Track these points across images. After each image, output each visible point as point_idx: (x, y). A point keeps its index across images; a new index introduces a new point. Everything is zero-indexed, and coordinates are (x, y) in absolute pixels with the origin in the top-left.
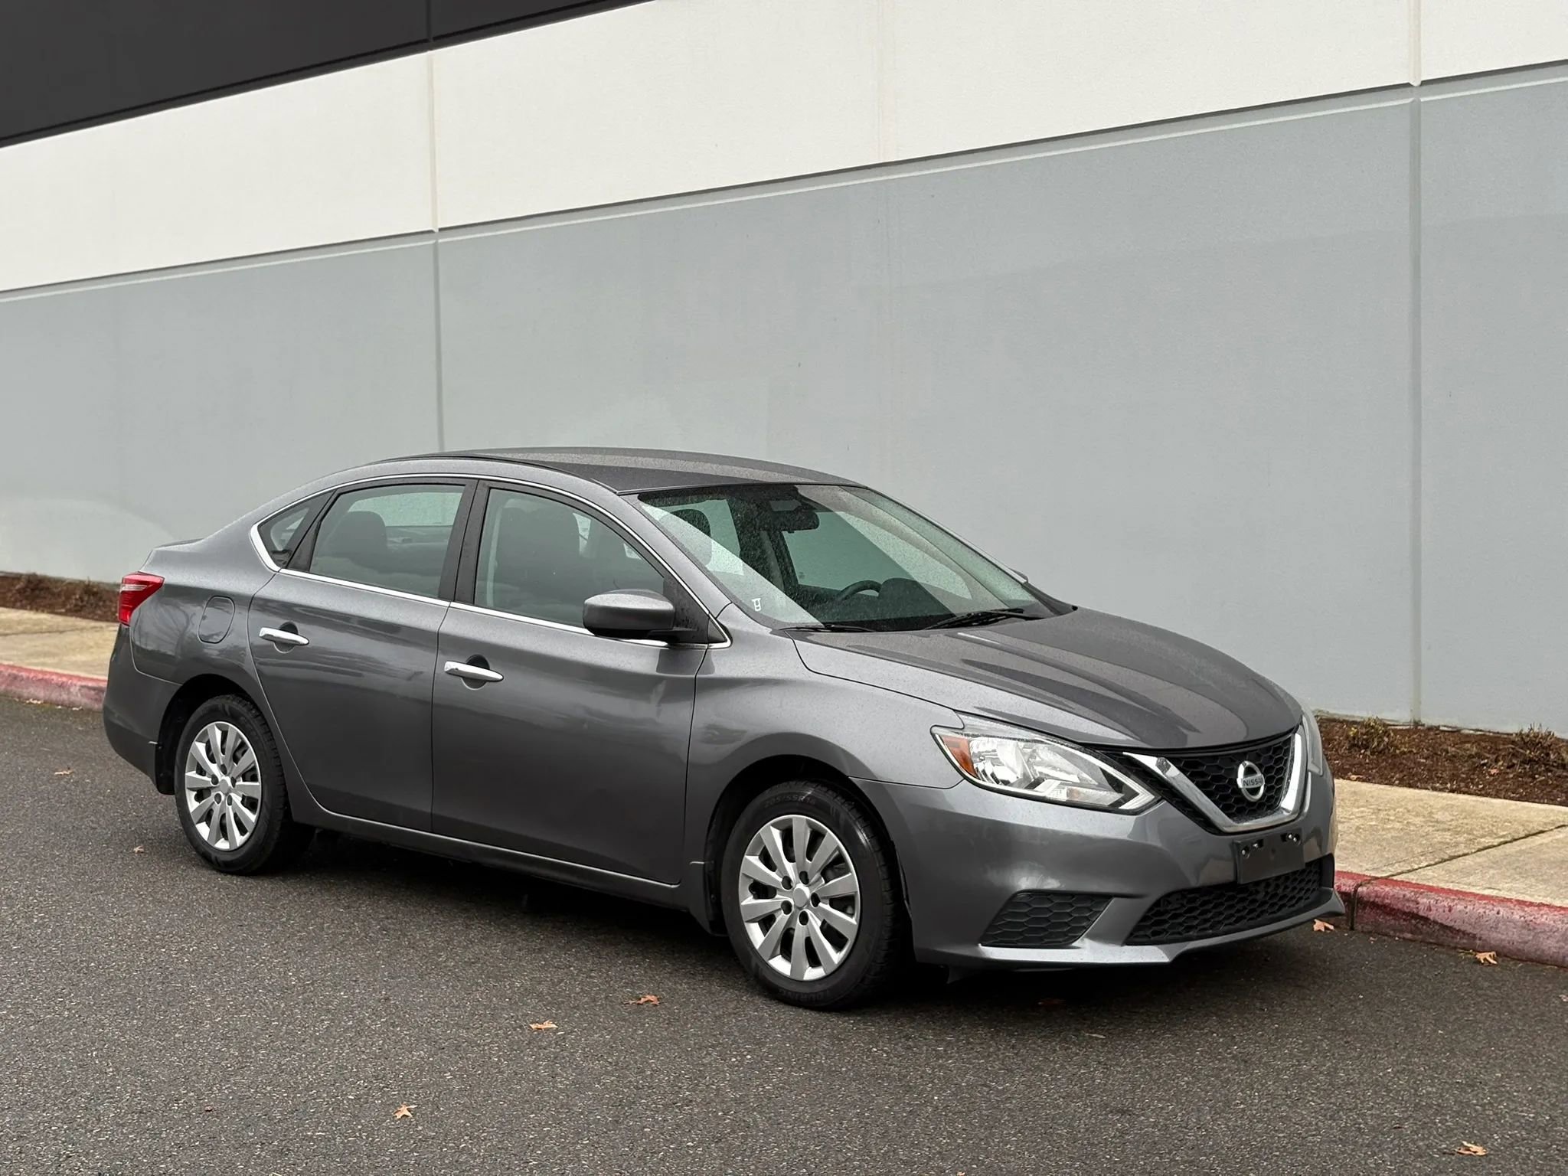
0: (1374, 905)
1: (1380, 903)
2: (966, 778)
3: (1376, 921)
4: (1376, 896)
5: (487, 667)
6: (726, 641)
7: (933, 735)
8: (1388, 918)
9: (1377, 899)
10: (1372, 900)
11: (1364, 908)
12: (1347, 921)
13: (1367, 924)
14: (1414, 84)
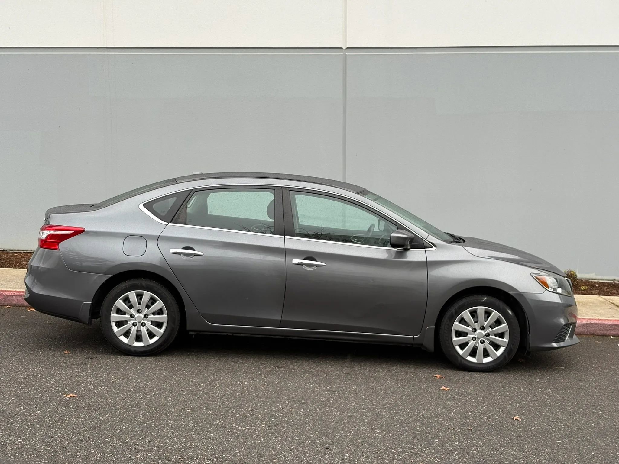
2: (546, 289)
5: (315, 260)
6: (432, 247)
7: (532, 276)
14: (344, 48)
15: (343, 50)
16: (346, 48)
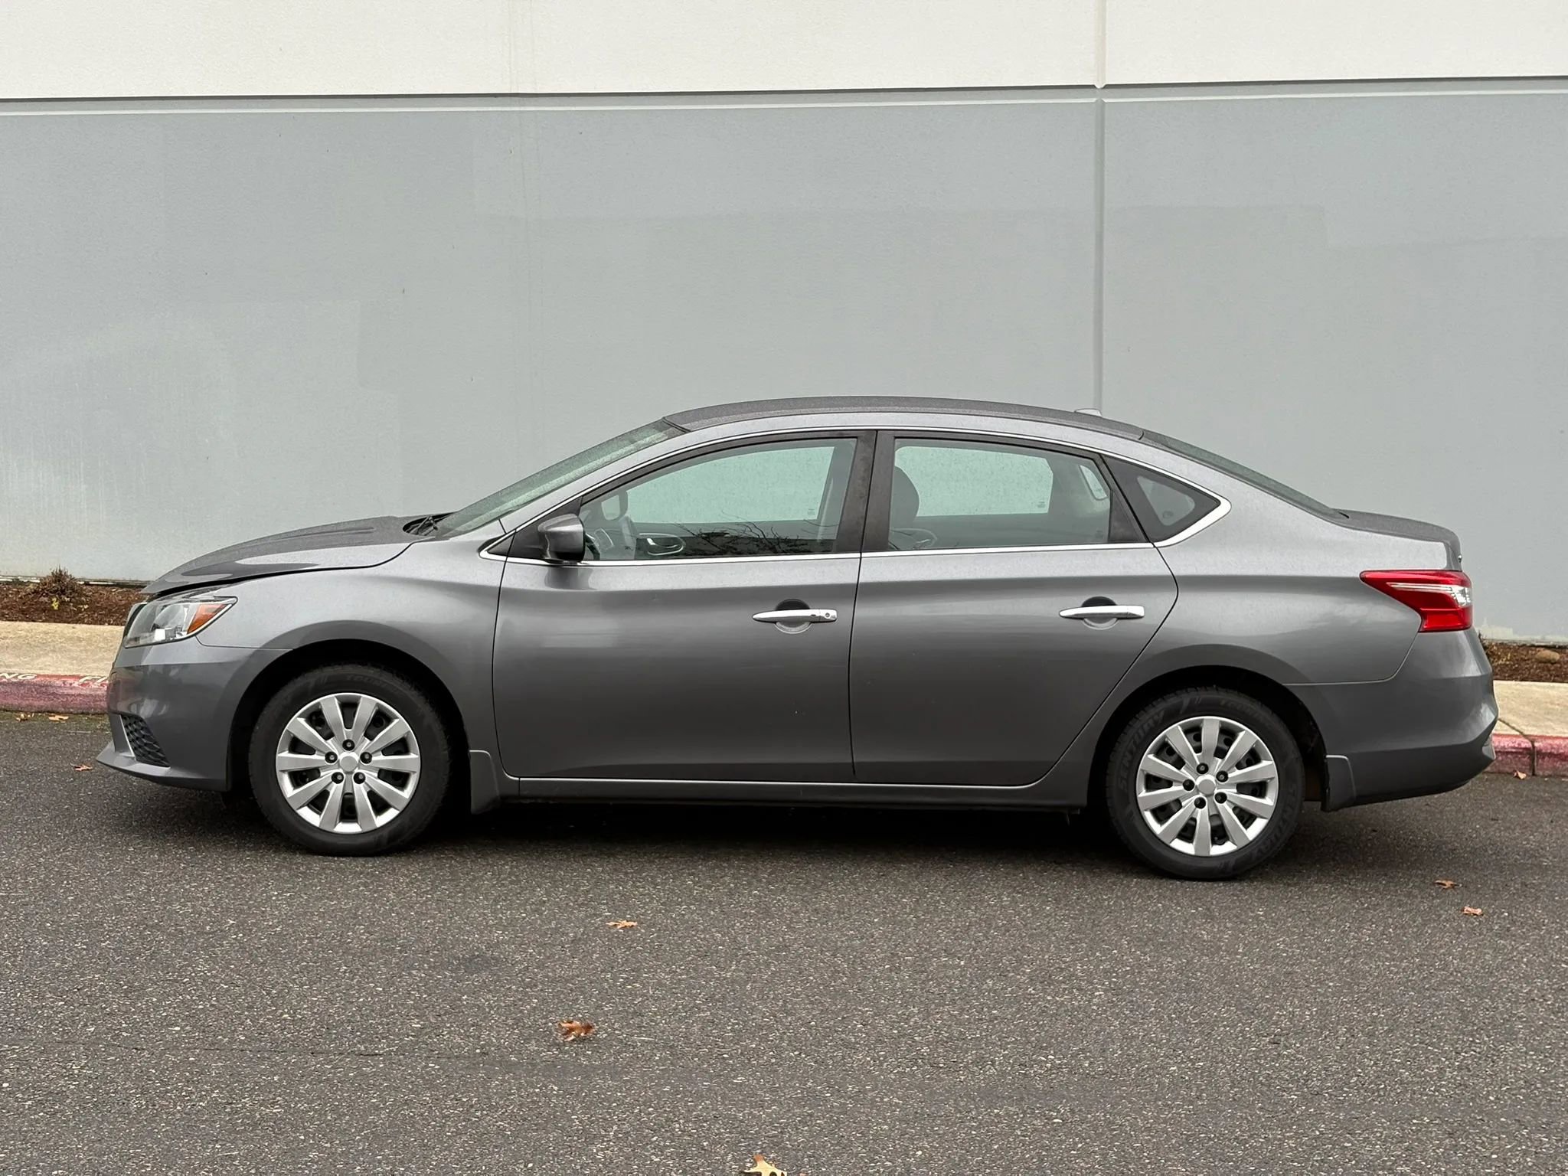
0: (1551, 755)
1: (1555, 753)
3: (1554, 767)
4: (1552, 748)
8: (1563, 763)
9: (1553, 750)
10: (1549, 751)
11: (1544, 758)
12: (1530, 769)
13: (1547, 769)
14: (1098, 87)
15: (1097, 91)
16: (1103, 86)
